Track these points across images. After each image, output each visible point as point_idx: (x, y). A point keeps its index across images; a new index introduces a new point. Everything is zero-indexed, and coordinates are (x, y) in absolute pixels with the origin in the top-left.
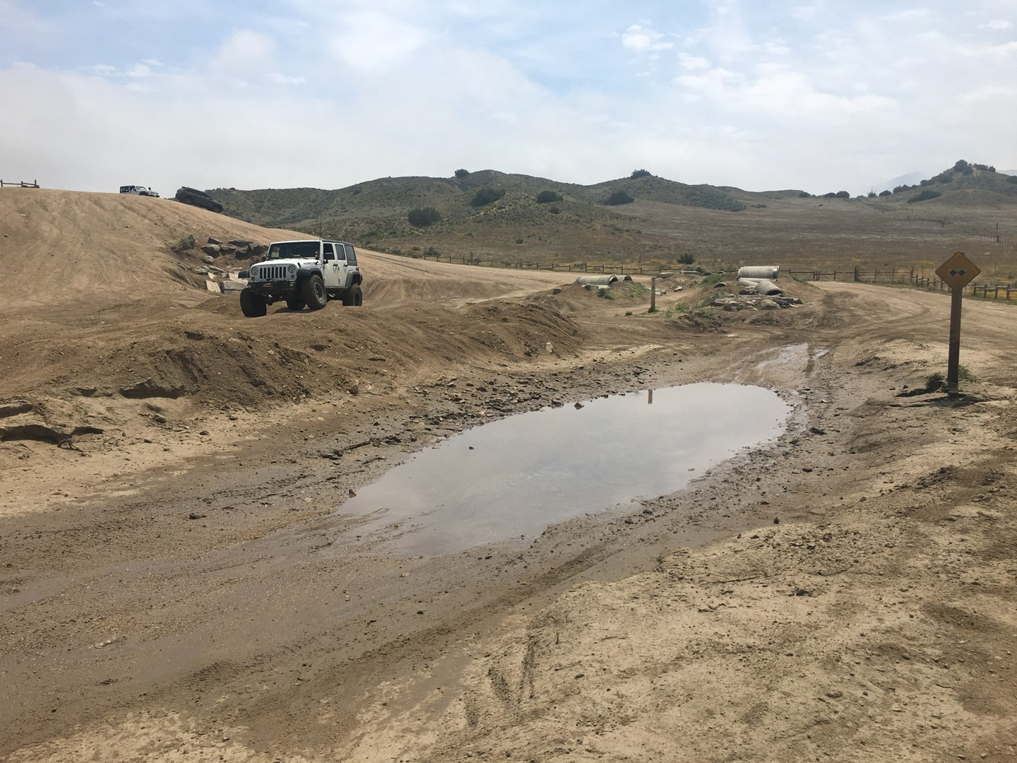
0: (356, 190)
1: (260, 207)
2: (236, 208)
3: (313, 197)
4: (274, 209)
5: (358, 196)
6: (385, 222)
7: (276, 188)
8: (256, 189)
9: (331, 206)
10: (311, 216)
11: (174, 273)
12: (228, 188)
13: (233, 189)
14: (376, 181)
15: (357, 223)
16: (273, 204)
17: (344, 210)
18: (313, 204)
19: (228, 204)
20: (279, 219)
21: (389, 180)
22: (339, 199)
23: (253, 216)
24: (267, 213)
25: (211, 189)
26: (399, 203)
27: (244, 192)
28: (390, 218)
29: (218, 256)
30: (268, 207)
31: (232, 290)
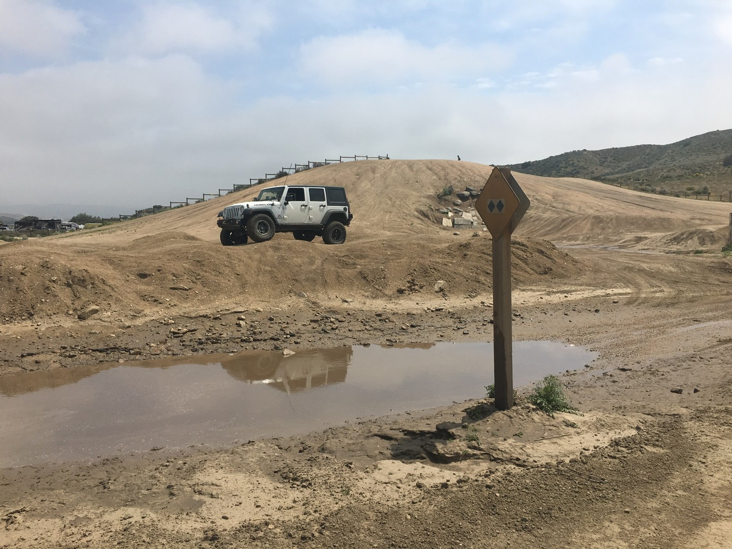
0: (686, 143)
1: (604, 162)
2: (584, 164)
3: (648, 151)
4: (615, 163)
5: (688, 147)
6: (700, 168)
7: (618, 147)
8: (602, 149)
9: (662, 158)
10: (643, 166)
11: (423, 213)
12: (581, 149)
13: (585, 150)
14: (704, 135)
15: (673, 169)
16: (614, 159)
17: (673, 160)
18: (647, 157)
19: (578, 161)
20: (617, 170)
21: (717, 133)
22: (670, 151)
23: (597, 169)
24: (608, 166)
25: (569, 151)
26: (724, 151)
27: (593, 152)
28: (705, 164)
29: (468, 199)
30: (610, 162)
31: (460, 224)
